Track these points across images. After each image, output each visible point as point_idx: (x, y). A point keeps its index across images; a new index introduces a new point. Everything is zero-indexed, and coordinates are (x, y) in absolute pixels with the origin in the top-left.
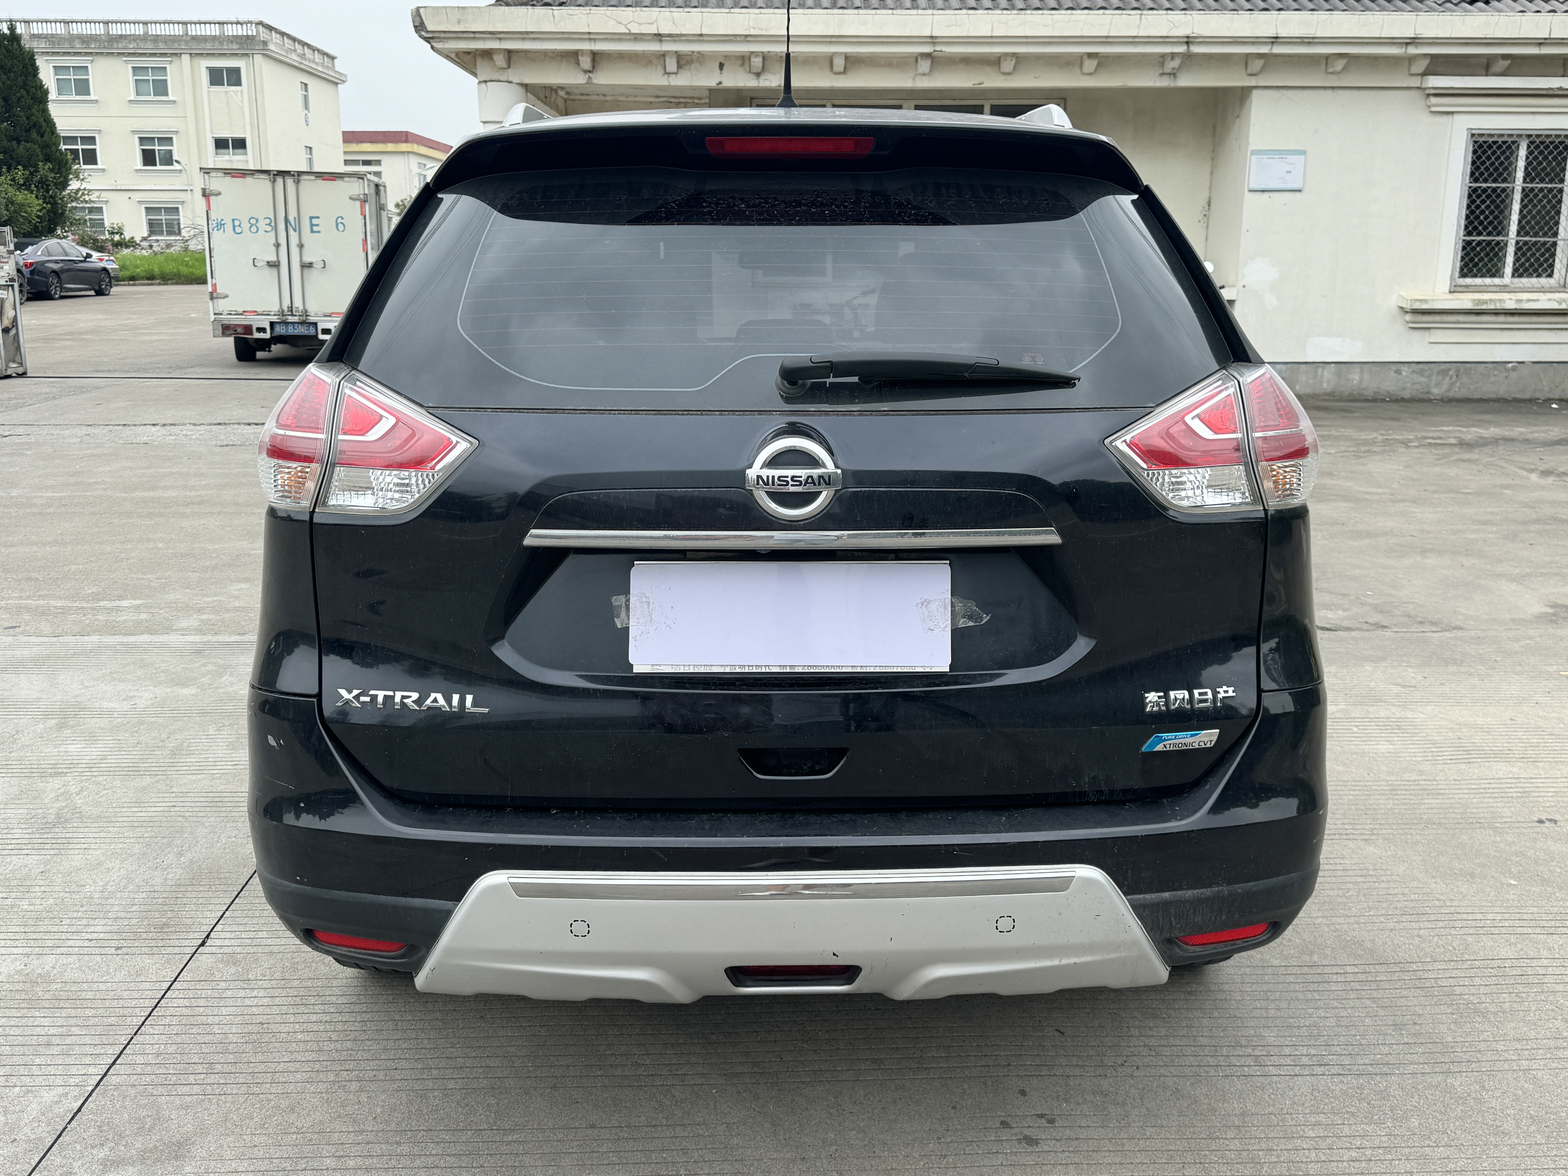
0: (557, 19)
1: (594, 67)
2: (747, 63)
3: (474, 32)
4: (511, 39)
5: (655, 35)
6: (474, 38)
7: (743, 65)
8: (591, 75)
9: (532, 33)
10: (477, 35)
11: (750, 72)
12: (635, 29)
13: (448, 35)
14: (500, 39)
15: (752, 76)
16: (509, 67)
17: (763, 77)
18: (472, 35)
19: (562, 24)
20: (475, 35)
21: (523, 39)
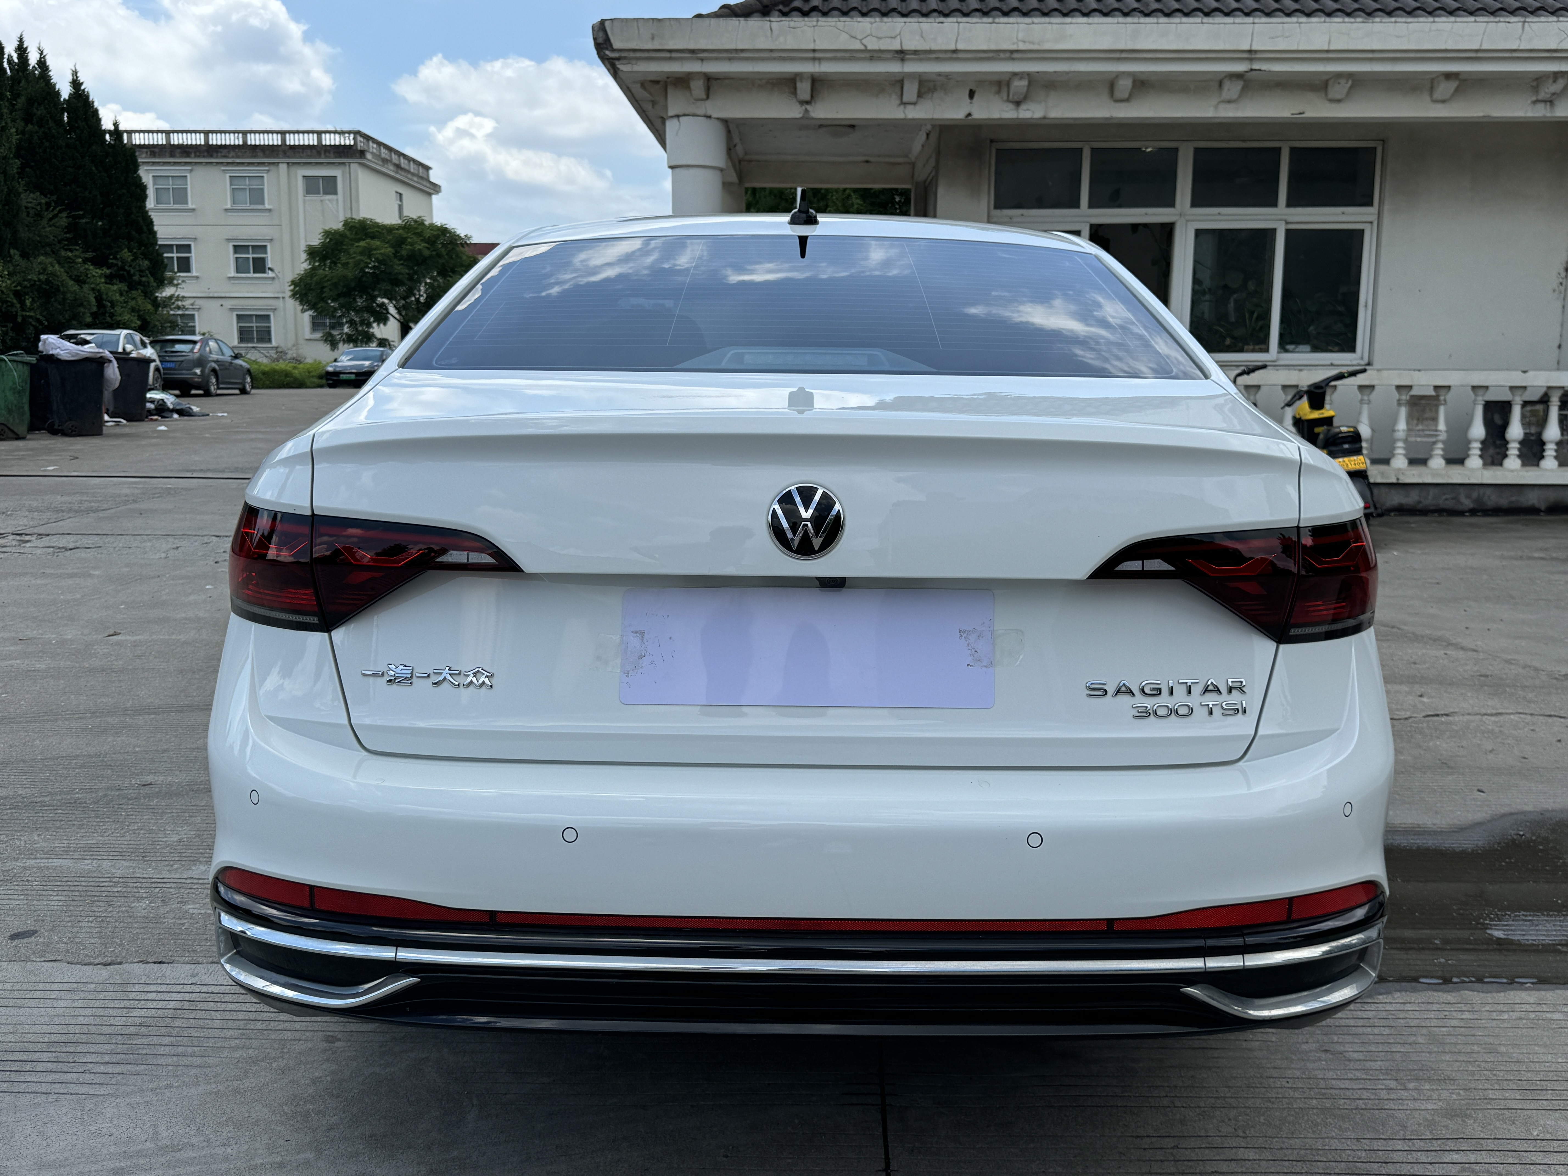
0: (775, 32)
1: (812, 97)
2: (1005, 89)
3: (670, 51)
4: (717, 59)
5: (897, 52)
6: (670, 59)
7: (998, 92)
8: (809, 107)
9: (742, 51)
10: (674, 55)
11: (1008, 101)
12: (872, 45)
13: (638, 55)
14: (702, 60)
15: (1011, 106)
16: (708, 98)
17: (1023, 106)
18: (668, 55)
19: (782, 39)
20: (671, 54)
21: (730, 59)
